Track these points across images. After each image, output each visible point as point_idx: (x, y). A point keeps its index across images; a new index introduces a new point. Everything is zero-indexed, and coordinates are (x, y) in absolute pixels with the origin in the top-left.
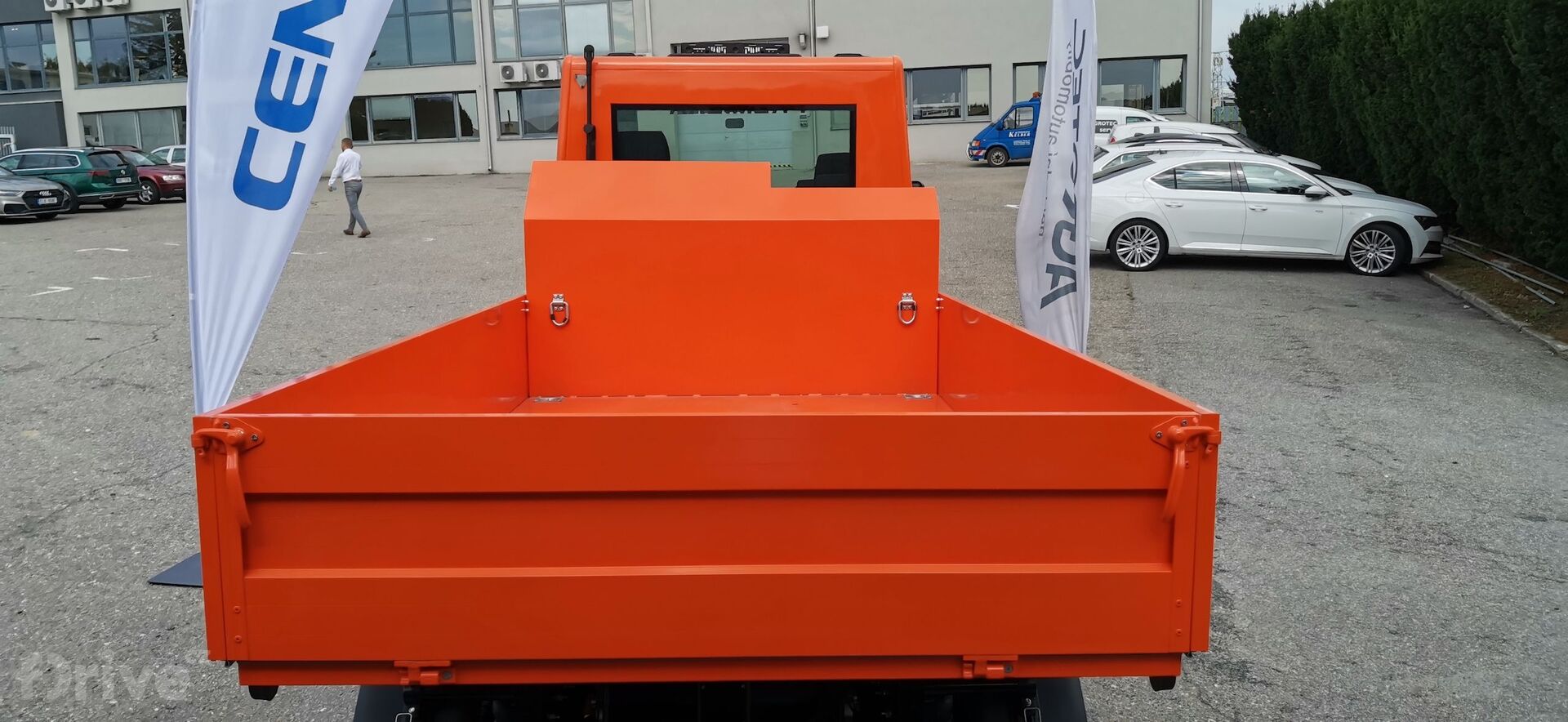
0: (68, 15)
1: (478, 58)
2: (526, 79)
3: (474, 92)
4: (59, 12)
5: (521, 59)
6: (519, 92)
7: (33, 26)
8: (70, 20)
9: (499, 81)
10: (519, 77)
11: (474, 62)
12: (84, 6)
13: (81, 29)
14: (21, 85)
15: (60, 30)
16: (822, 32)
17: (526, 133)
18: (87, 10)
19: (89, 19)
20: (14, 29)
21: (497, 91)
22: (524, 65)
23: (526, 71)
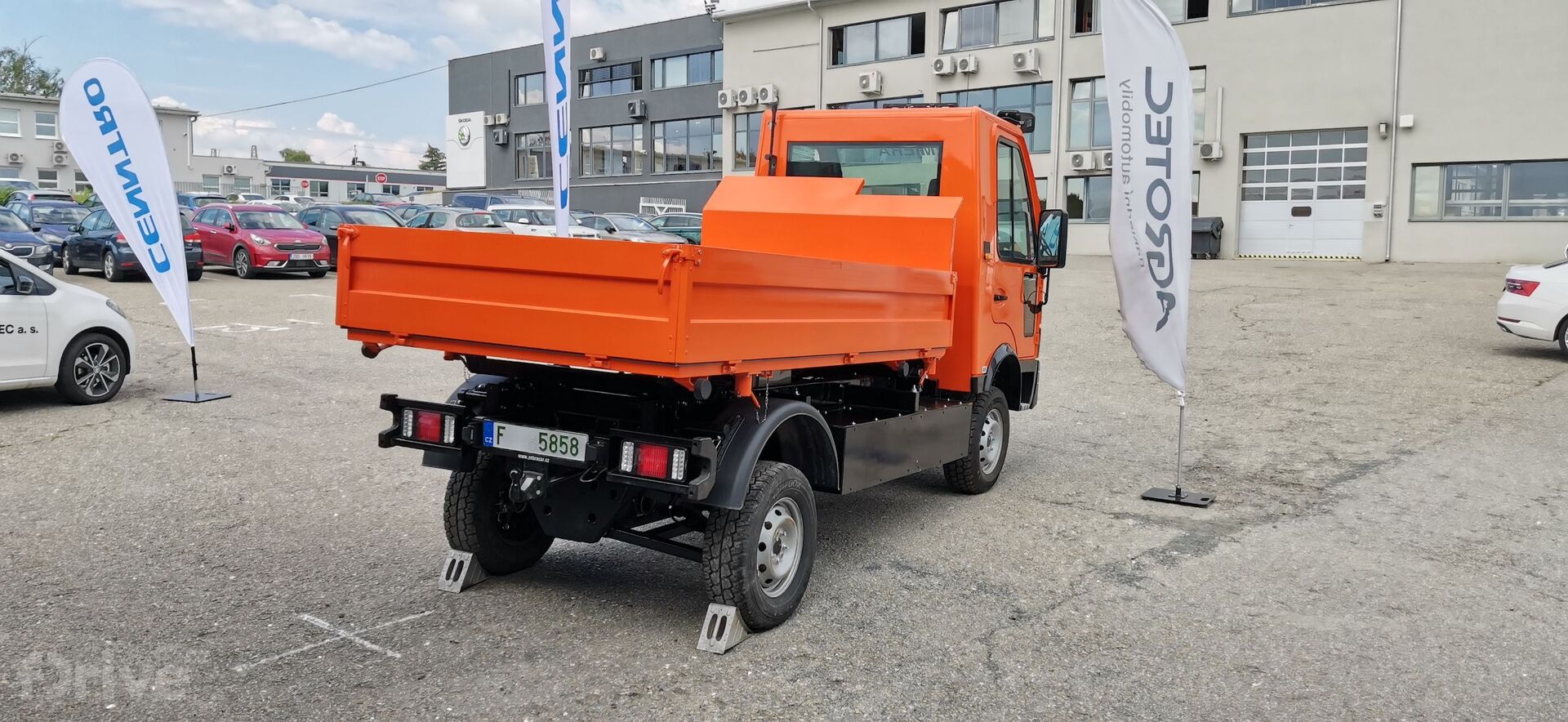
0: (734, 112)
1: (1053, 147)
2: (1094, 167)
3: (1046, 178)
4: (727, 109)
5: (1092, 148)
6: (1087, 178)
7: (709, 119)
8: (735, 115)
9: (1068, 168)
10: (1087, 165)
11: (1048, 152)
12: (746, 103)
13: (742, 120)
14: (697, 167)
15: (727, 123)
16: (1406, 121)
17: (1089, 217)
18: (747, 107)
19: (748, 114)
20: (698, 122)
21: (1067, 178)
22: (1093, 154)
23: (1096, 160)
